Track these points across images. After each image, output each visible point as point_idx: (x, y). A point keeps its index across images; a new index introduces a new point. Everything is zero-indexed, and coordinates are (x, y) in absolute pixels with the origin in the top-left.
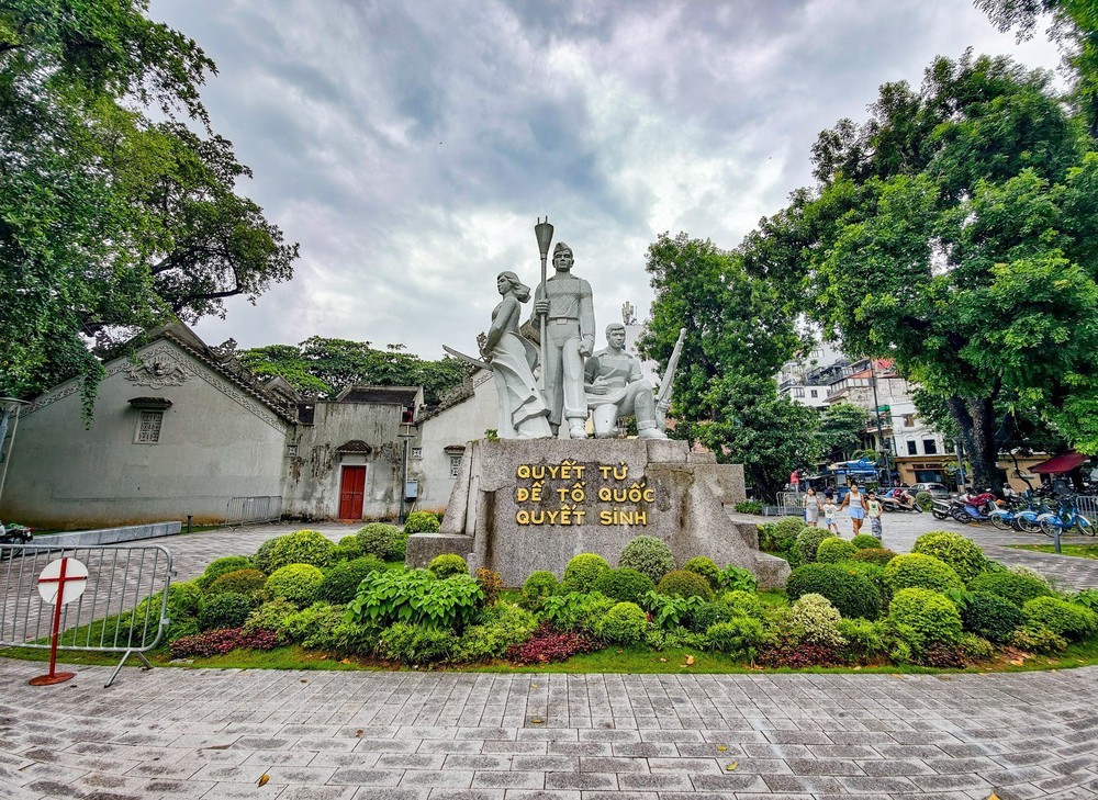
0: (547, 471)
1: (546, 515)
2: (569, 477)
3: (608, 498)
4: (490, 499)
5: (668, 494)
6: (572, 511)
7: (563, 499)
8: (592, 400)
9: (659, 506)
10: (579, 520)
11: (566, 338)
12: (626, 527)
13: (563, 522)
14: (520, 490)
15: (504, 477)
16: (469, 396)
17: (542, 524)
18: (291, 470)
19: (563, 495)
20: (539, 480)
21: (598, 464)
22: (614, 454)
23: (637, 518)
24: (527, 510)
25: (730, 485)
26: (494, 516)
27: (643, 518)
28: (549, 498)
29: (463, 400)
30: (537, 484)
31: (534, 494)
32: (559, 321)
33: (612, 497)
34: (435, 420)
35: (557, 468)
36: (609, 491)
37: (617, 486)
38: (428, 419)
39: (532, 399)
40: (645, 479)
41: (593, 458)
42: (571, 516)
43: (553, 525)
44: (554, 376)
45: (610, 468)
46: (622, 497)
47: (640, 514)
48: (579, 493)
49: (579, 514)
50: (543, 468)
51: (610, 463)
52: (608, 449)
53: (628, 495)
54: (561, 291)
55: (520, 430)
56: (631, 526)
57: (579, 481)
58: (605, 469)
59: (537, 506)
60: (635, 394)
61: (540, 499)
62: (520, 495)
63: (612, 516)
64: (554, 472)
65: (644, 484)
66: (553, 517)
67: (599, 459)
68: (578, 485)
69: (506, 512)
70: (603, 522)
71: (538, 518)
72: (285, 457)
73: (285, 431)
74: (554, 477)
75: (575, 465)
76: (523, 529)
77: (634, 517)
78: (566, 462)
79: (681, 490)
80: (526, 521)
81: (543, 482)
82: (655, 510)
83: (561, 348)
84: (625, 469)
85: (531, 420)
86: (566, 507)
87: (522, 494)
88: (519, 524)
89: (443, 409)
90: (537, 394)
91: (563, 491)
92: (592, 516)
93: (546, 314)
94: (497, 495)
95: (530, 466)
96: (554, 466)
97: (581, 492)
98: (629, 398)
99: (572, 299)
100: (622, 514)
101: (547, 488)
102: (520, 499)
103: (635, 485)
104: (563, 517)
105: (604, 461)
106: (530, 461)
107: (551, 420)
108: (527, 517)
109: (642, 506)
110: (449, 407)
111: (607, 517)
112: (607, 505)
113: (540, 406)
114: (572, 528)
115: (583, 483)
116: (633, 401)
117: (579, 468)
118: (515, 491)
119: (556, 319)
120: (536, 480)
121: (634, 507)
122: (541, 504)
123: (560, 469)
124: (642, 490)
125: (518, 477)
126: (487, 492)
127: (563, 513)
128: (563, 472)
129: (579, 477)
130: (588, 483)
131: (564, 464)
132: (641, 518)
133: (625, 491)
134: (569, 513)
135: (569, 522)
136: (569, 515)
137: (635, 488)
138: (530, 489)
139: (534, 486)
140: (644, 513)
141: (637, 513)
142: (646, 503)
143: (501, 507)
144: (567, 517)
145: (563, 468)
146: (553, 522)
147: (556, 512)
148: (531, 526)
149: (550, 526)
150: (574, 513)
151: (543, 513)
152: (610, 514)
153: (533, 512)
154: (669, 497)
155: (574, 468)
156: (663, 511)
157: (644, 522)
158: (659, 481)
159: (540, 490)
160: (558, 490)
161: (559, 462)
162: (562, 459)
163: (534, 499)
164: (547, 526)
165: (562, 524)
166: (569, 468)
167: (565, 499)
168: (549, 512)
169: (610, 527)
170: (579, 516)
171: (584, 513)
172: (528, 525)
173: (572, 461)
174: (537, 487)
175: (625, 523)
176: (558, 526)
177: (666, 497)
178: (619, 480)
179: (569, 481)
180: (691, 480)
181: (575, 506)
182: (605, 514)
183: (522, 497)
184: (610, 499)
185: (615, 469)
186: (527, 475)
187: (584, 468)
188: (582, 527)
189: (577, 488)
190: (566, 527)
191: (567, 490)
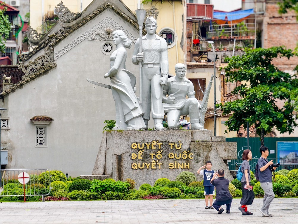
0: (145, 146)
1: (145, 165)
2: (155, 148)
3: (173, 157)
4: (119, 158)
5: (200, 156)
6: (157, 163)
7: (152, 158)
8: (167, 108)
9: (195, 160)
10: (160, 167)
11: (154, 75)
12: (180, 170)
13: (153, 168)
14: (133, 154)
15: (125, 149)
16: (51, 68)
17: (143, 169)
19: (152, 156)
20: (142, 150)
21: (168, 142)
22: (176, 138)
23: (185, 166)
24: (136, 163)
25: (230, 151)
26: (121, 166)
27: (188, 166)
28: (146, 157)
29: (46, 72)
30: (140, 151)
31: (139, 156)
32: (149, 66)
33: (175, 157)
34: (19, 92)
35: (150, 144)
36: (173, 154)
37: (177, 152)
38: (13, 91)
39: (135, 108)
40: (189, 149)
41: (166, 139)
42: (156, 165)
43: (148, 169)
44: (146, 94)
45: (174, 144)
46: (179, 157)
47: (187, 164)
48: (159, 155)
49: (159, 164)
50: (143, 144)
51: (174, 142)
52: (173, 135)
53: (181, 156)
54: (150, 48)
55: (129, 124)
56: (183, 169)
57: (160, 150)
58: (172, 144)
59: (141, 161)
60: (189, 106)
61: (142, 158)
62: (133, 156)
63: (174, 165)
64: (148, 146)
65: (189, 151)
66: (148, 166)
67: (168, 140)
68: (159, 152)
69: (127, 164)
70: (170, 168)
71: (141, 166)
74: (148, 148)
75: (158, 143)
76: (135, 171)
77: (184, 166)
78: (154, 141)
79: (205, 154)
80: (136, 167)
81: (143, 150)
82: (193, 163)
83: (150, 80)
84: (181, 144)
85: (135, 119)
86: (154, 161)
88: (133, 169)
89: (28, 82)
90: (137, 105)
91: (152, 154)
92: (165, 165)
93: (142, 61)
94: (122, 157)
95: (137, 143)
96: (148, 143)
97: (161, 155)
98: (186, 107)
99: (156, 53)
100: (179, 164)
101: (145, 153)
102: (133, 158)
104: (152, 166)
105: (171, 141)
106: (137, 141)
107: (145, 117)
108: (137, 166)
109: (187, 161)
110: (33, 79)
111: (172, 166)
112: (172, 160)
113: (140, 111)
114: (156, 170)
115: (162, 151)
116: (188, 108)
117: (159, 144)
118: (130, 154)
119: (148, 64)
120: (140, 150)
121: (184, 161)
122: (143, 160)
123: (151, 145)
124: (188, 154)
125: (132, 148)
126: (118, 155)
127: (152, 164)
128: (152, 146)
129: (160, 148)
130: (164, 151)
131: (153, 142)
132: (187, 166)
133: (180, 154)
134: (155, 164)
135: (155, 168)
136: (155, 165)
137: (185, 153)
138: (137, 153)
139: (139, 152)
140: (188, 164)
141: (185, 164)
142: (189, 160)
143: (124, 161)
144: (154, 166)
145: (152, 144)
146: (148, 168)
147: (149, 164)
148: (138, 170)
149: (146, 170)
150: (157, 164)
151: (143, 164)
152: (173, 164)
153: (139, 164)
154: (200, 157)
155: (158, 144)
156: (197, 163)
157: (188, 168)
158: (196, 150)
159: (142, 154)
160: (150, 154)
161: (151, 142)
162: (152, 140)
163: (139, 158)
164: (145, 170)
165: (152, 169)
166: (155, 144)
167: (153, 158)
168: (146, 164)
169: (173, 170)
170: (160, 165)
171: (162, 164)
172: (137, 169)
173: (157, 141)
174: (140, 153)
175: (180, 168)
176: (150, 170)
177: (199, 157)
178: (177, 149)
179: (155, 150)
180: (210, 149)
181: (158, 161)
182: (171, 165)
183: (134, 157)
184: (173, 158)
185: (176, 144)
186: (136, 147)
187: (162, 144)
188: (161, 170)
189: (159, 153)
190: (154, 170)
191: (154, 154)
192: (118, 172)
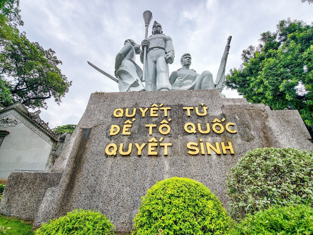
0: (138, 112)
1: (134, 147)
2: (157, 115)
3: (193, 130)
4: (86, 134)
5: (248, 127)
7: (150, 133)
9: (243, 137)
10: (166, 151)
12: (214, 157)
13: (150, 153)
14: (113, 126)
15: (101, 118)
17: (129, 155)
18: (52, 160)
19: (151, 129)
20: (131, 118)
21: (182, 106)
22: (194, 99)
23: (224, 148)
24: (116, 143)
26: (85, 149)
27: (230, 147)
28: (138, 133)
30: (128, 121)
31: (124, 129)
32: (154, 49)
33: (197, 129)
35: (146, 109)
36: (193, 126)
37: (200, 121)
40: (224, 115)
41: (177, 102)
42: (159, 147)
43: (140, 156)
45: (192, 108)
46: (206, 129)
47: (227, 144)
48: (166, 128)
49: (166, 145)
50: (135, 110)
51: (191, 105)
52: (189, 96)
53: (211, 128)
54: (155, 37)
56: (219, 155)
57: (166, 118)
58: (188, 109)
59: (126, 139)
61: (129, 133)
62: (112, 130)
63: (199, 146)
64: (143, 112)
65: (224, 119)
66: (140, 149)
67: (182, 103)
68: (164, 121)
69: (96, 145)
70: (190, 152)
71: (126, 149)
72: (50, 155)
73: (52, 144)
74: (143, 115)
75: (162, 106)
76: (110, 161)
77: (221, 147)
78: (155, 105)
79: (258, 123)
80: (114, 152)
81: (134, 119)
82: (239, 141)
83: (155, 62)
84: (205, 108)
86: (153, 139)
87: (114, 130)
88: (107, 156)
90: (139, 83)
91: (151, 126)
92: (179, 148)
93: (147, 46)
94: (93, 132)
95: (124, 109)
96: (144, 108)
97: (168, 126)
99: (161, 40)
100: (209, 145)
101: (137, 124)
102: (111, 134)
103: (216, 120)
104: (150, 149)
105: (186, 103)
106: (125, 105)
108: (116, 149)
109: (226, 136)
111: (193, 148)
112: (192, 137)
114: (158, 159)
115: (170, 120)
117: (165, 109)
118: (108, 128)
119: (152, 48)
120: (127, 118)
121: (219, 139)
122: (130, 137)
123: (149, 110)
124: (224, 124)
125: (113, 117)
126: (84, 129)
127: (150, 145)
128: (152, 112)
129: (166, 115)
130: (174, 120)
131: (153, 106)
132: (228, 148)
133: (208, 125)
134: (156, 144)
135: (156, 153)
136: (157, 147)
137: (217, 122)
138: (122, 125)
139: (126, 123)
140: (230, 143)
141: (223, 144)
142: (229, 135)
143: (93, 141)
144: (153, 149)
145: (152, 109)
146: (139, 153)
147: (144, 145)
148: (118, 158)
149: (136, 158)
150: (161, 144)
151: (131, 145)
152: (196, 144)
153: (121, 145)
154: (250, 129)
155: (161, 108)
156: (248, 141)
157: (232, 152)
158: (237, 117)
159: (130, 126)
160: (147, 126)
161: (149, 106)
162: (151, 104)
163: (124, 133)
164: (133, 158)
165: (150, 156)
166: (157, 109)
167: (153, 133)
168: (137, 145)
169: (198, 157)
170: (166, 147)
171: (170, 144)
172: (115, 156)
173: (160, 104)
174: (128, 123)
175: (213, 154)
176: (145, 157)
177: (247, 129)
178: (201, 116)
179: (156, 119)
180: (265, 116)
181: (162, 138)
182: (191, 145)
183: (114, 132)
184: (195, 132)
185: (197, 109)
186: (121, 115)
187: (169, 108)
188: (169, 158)
189: (164, 123)
190: (153, 159)
191: (155, 125)
192: (75, 162)
